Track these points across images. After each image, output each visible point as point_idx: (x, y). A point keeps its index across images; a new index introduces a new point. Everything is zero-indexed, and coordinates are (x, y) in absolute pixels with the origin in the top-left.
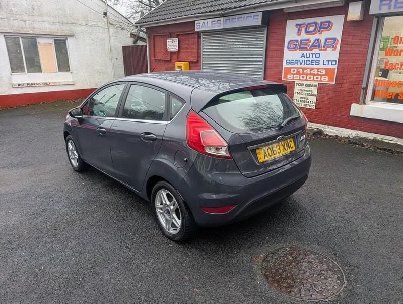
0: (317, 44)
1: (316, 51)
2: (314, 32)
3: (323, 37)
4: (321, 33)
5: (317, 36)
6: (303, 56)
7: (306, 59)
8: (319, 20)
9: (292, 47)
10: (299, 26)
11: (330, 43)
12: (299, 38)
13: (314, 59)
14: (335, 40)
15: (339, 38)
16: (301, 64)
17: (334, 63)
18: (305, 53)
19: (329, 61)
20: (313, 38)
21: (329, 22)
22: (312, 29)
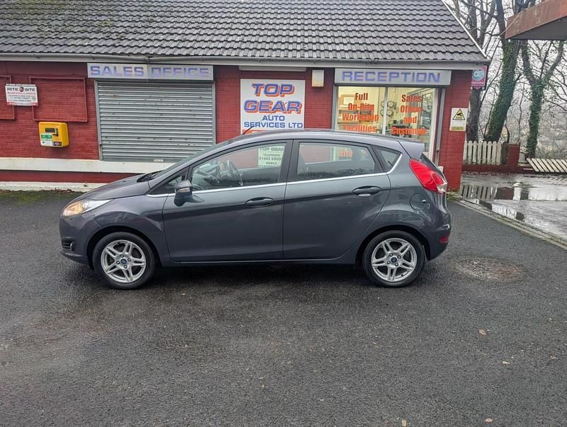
0: (280, 106)
1: (278, 114)
2: (274, 94)
3: (286, 99)
4: (283, 96)
5: (279, 98)
6: (265, 118)
7: (269, 122)
8: (279, 82)
9: (250, 108)
10: (257, 87)
11: (293, 106)
12: (258, 99)
13: (278, 121)
14: (298, 103)
15: (303, 102)
16: (263, 126)
17: (300, 125)
18: (267, 114)
19: (294, 124)
20: (275, 100)
21: (291, 86)
22: (272, 90)
